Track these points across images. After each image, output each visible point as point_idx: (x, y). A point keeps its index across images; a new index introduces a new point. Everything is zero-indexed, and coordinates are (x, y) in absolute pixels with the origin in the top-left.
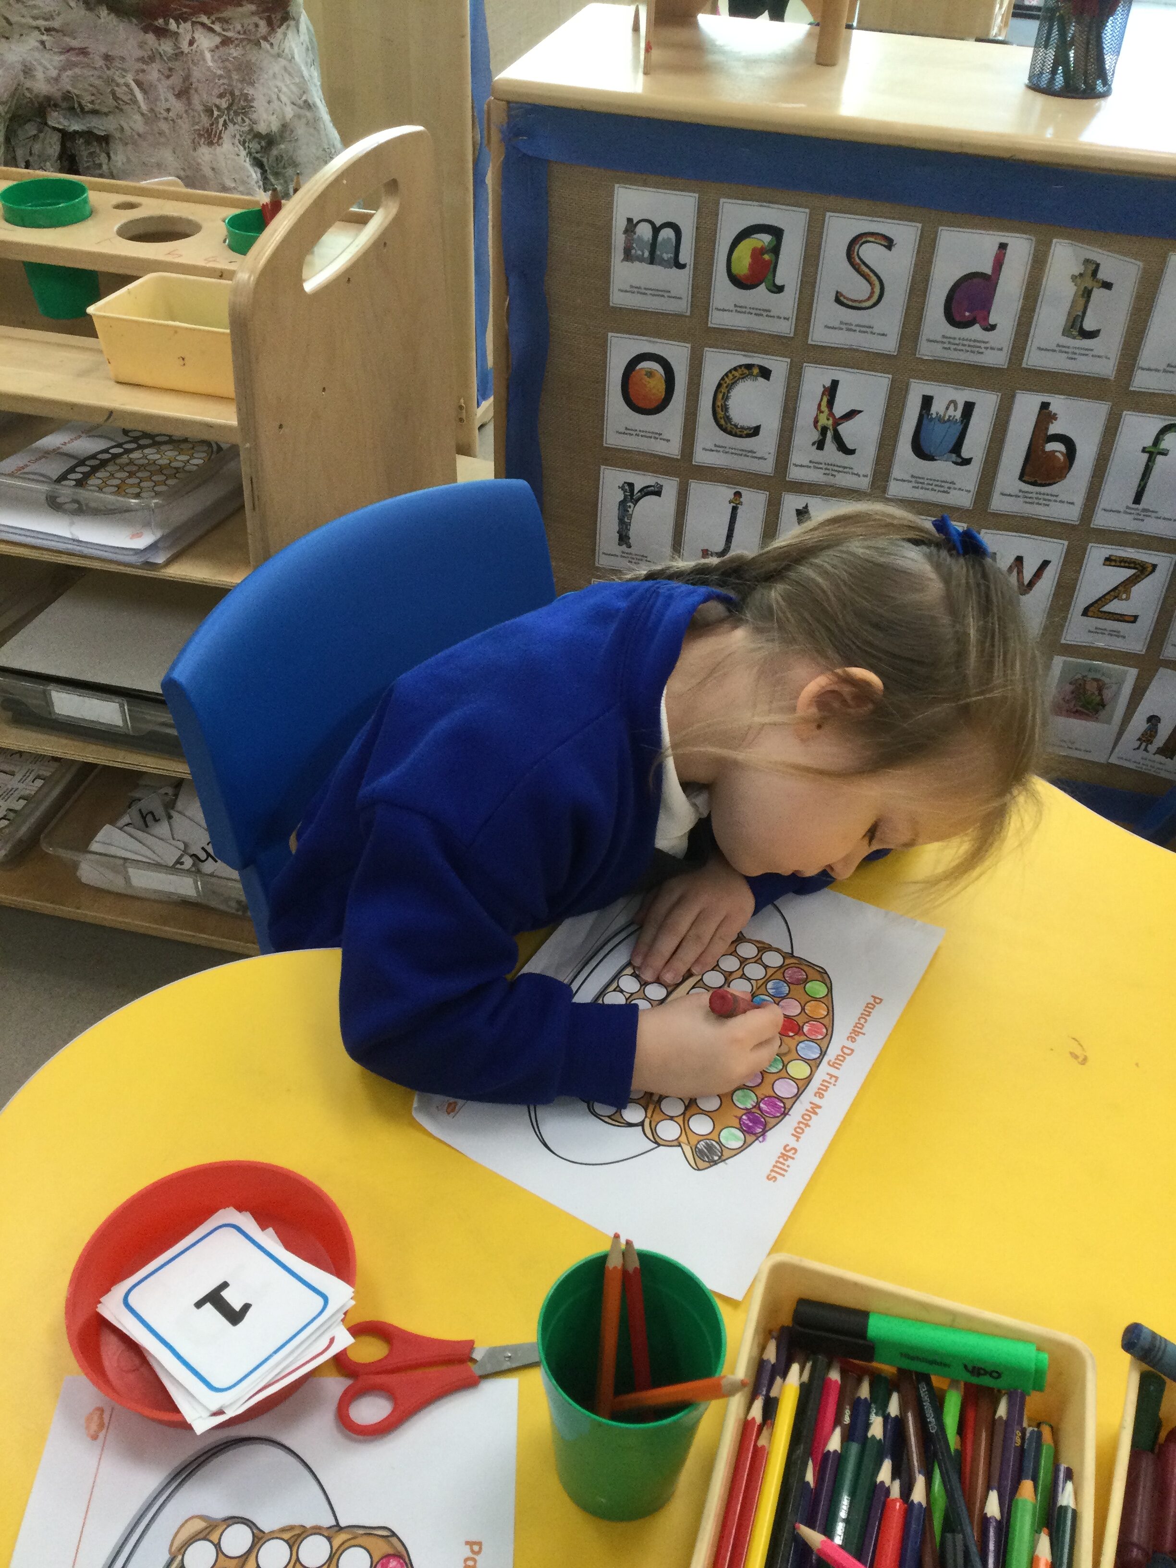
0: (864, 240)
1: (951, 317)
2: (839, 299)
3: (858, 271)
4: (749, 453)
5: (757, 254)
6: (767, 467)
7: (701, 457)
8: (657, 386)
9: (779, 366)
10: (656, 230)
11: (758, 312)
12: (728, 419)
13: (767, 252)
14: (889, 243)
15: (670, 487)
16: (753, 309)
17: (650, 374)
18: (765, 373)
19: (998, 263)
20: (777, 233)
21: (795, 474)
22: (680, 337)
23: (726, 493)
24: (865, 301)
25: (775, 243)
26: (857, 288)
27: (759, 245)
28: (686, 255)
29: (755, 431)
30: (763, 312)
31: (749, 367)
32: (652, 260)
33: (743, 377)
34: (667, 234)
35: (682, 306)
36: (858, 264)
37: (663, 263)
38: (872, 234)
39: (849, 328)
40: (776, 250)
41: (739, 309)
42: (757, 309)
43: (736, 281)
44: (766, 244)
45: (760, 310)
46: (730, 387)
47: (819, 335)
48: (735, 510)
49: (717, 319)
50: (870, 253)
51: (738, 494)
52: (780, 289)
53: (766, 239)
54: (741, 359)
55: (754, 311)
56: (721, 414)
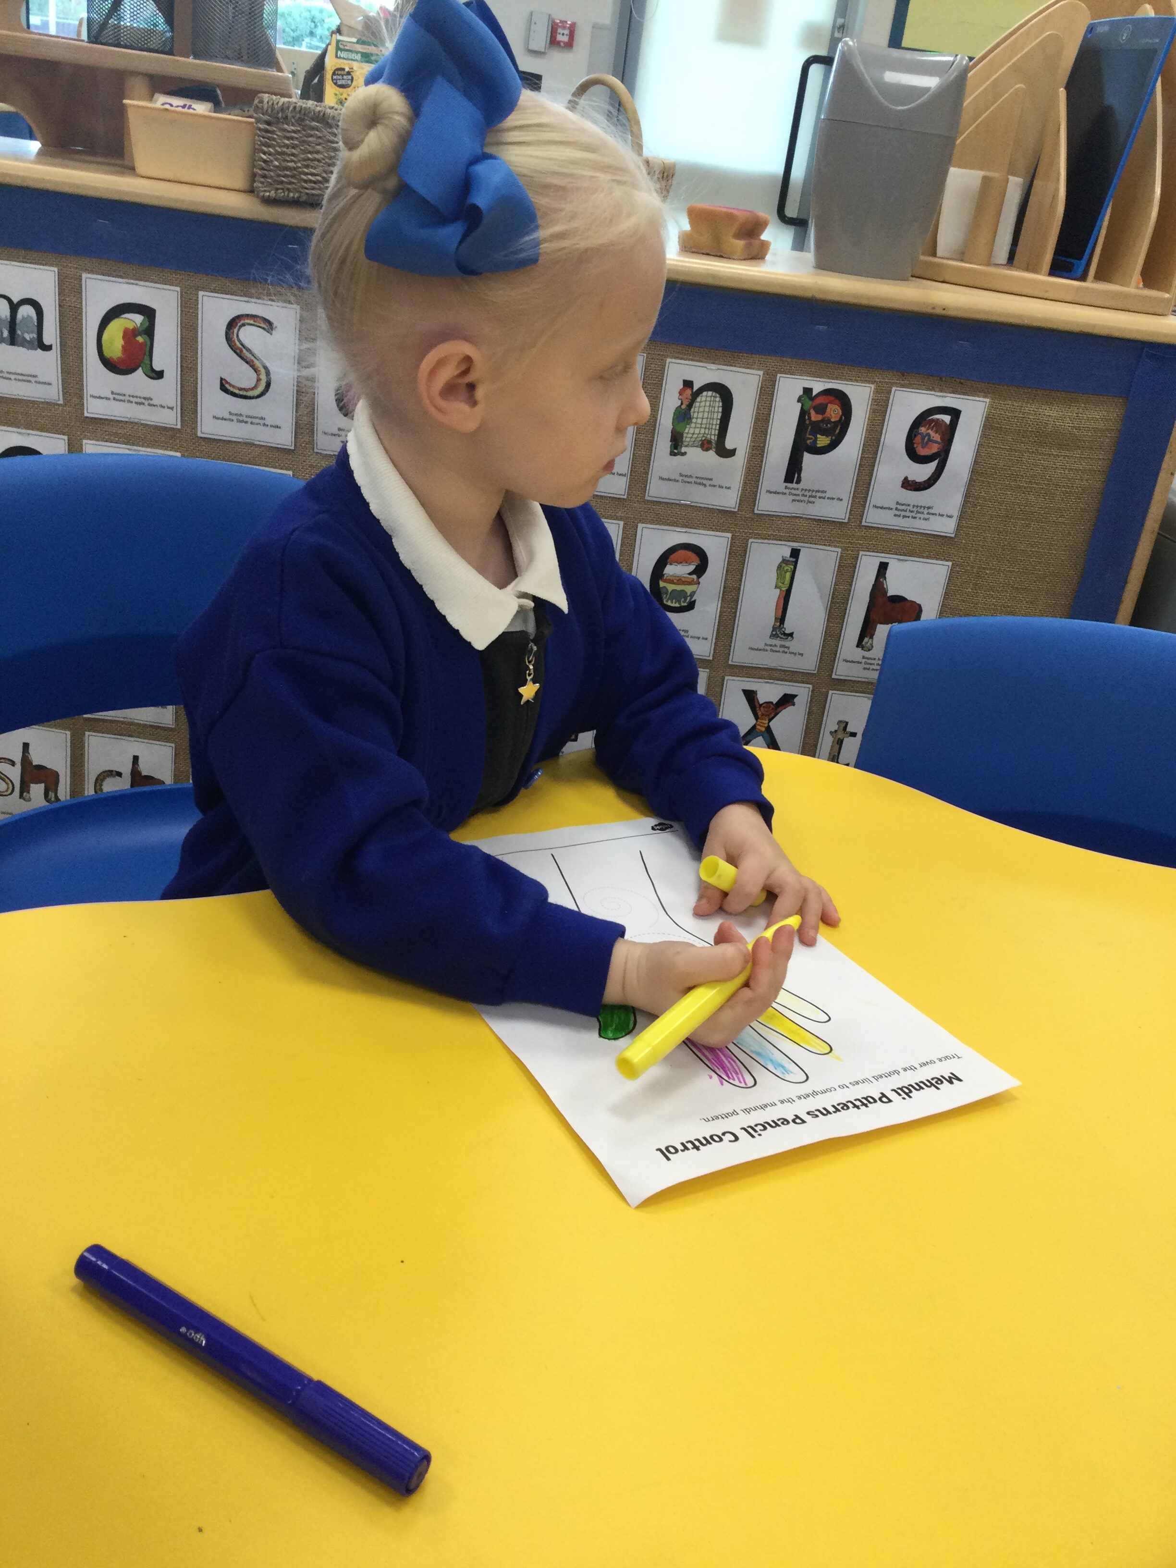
0: (242, 322)
1: (344, 407)
2: (224, 386)
3: (240, 356)
5: (129, 335)
10: (14, 307)
11: (139, 400)
13: (140, 334)
14: (268, 325)
16: (133, 397)
20: (149, 313)
22: (53, 428)
24: (252, 389)
25: (147, 324)
26: (242, 375)
27: (131, 326)
28: (51, 335)
30: (145, 401)
32: (13, 340)
34: (26, 311)
35: (53, 393)
36: (238, 348)
37: (24, 343)
38: (248, 316)
39: (241, 419)
40: (149, 331)
41: (118, 397)
42: (137, 397)
43: (109, 364)
44: (139, 325)
45: (140, 398)
47: (208, 427)
49: (93, 408)
50: (249, 335)
52: (159, 375)
53: (137, 319)
55: (134, 400)
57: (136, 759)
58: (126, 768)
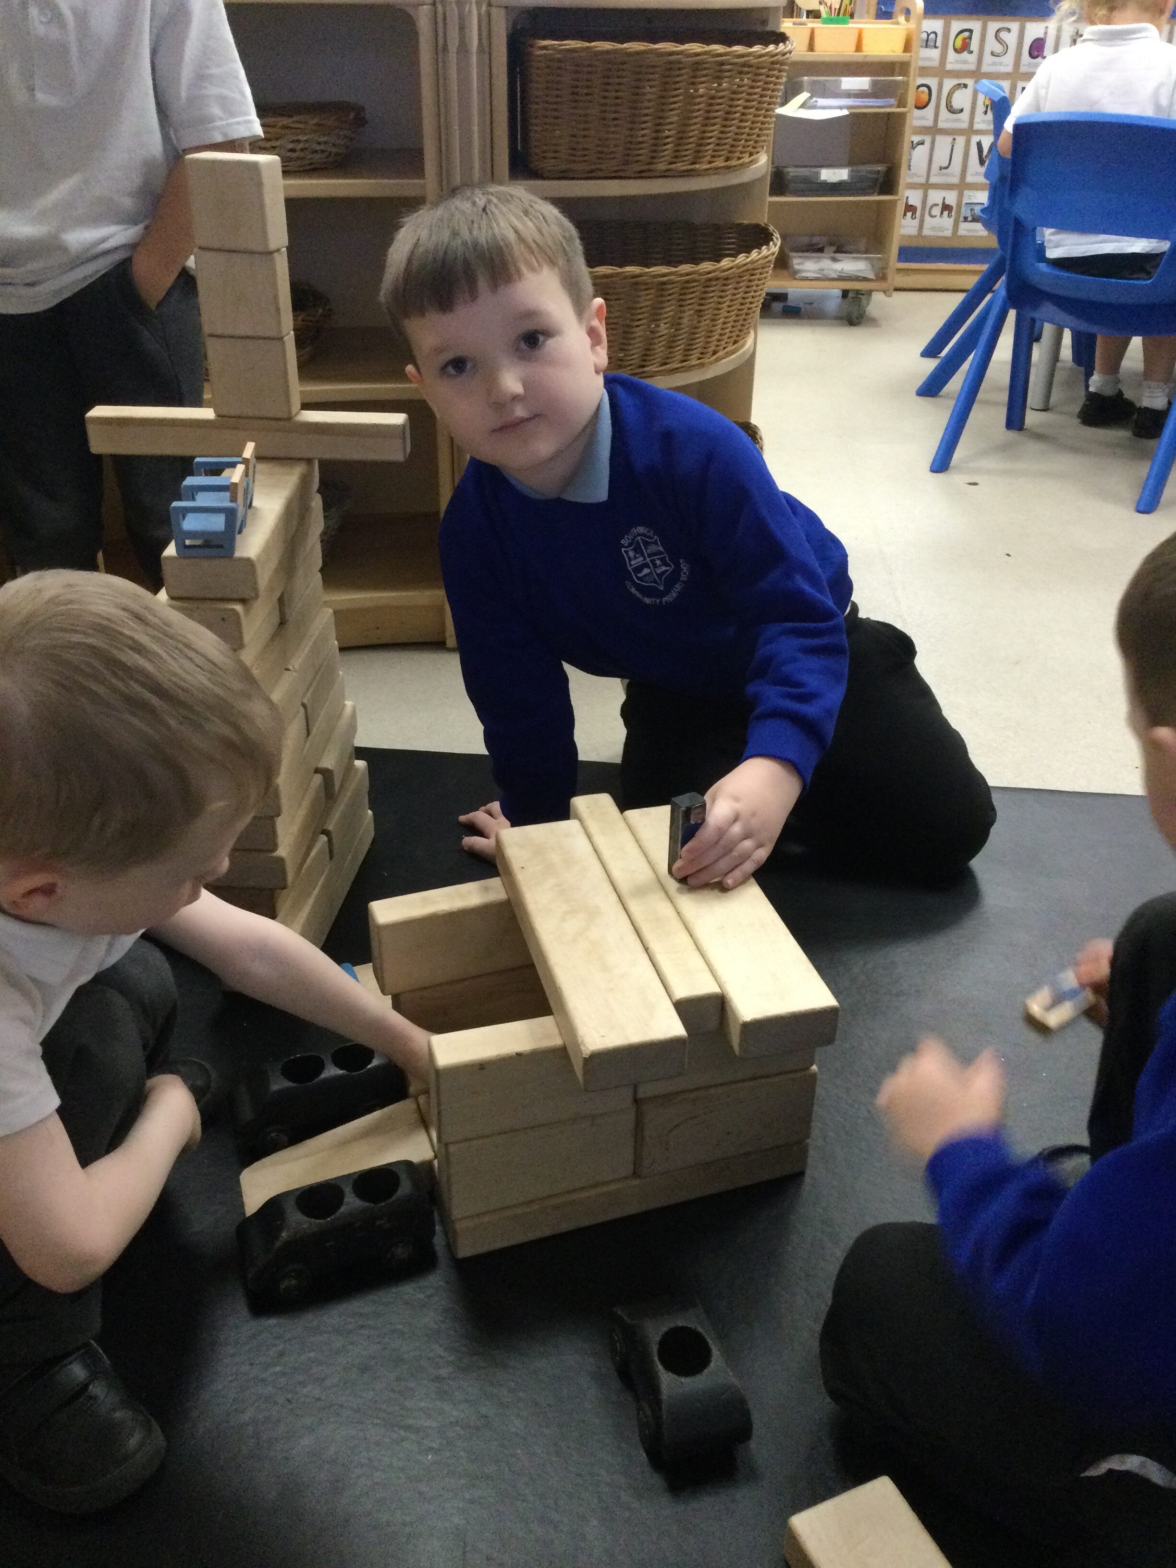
0: (1001, 30)
1: (1032, 56)
2: (993, 54)
3: (1000, 43)
4: (959, 120)
5: (964, 39)
6: (965, 125)
7: (941, 125)
8: (925, 97)
9: (970, 82)
10: (928, 35)
12: (951, 106)
13: (967, 39)
14: (1009, 30)
15: (928, 139)
17: (923, 92)
18: (965, 86)
19: (1046, 33)
20: (971, 31)
21: (977, 126)
22: (934, 76)
23: (949, 139)
24: (1001, 53)
25: (970, 35)
26: (998, 48)
27: (965, 36)
28: (939, 44)
29: (962, 111)
30: (965, 62)
31: (959, 84)
32: (927, 46)
33: (957, 89)
34: (933, 36)
35: (936, 63)
36: (998, 39)
37: (931, 47)
38: (1003, 28)
39: (996, 64)
40: (970, 38)
41: (957, 62)
42: (963, 61)
43: (956, 50)
44: (967, 36)
46: (952, 94)
47: (985, 68)
48: (953, 146)
49: (949, 67)
50: (1003, 35)
51: (954, 139)
52: (972, 52)
53: (967, 34)
54: (955, 82)
56: (949, 105)
57: (944, 198)
58: (940, 203)
